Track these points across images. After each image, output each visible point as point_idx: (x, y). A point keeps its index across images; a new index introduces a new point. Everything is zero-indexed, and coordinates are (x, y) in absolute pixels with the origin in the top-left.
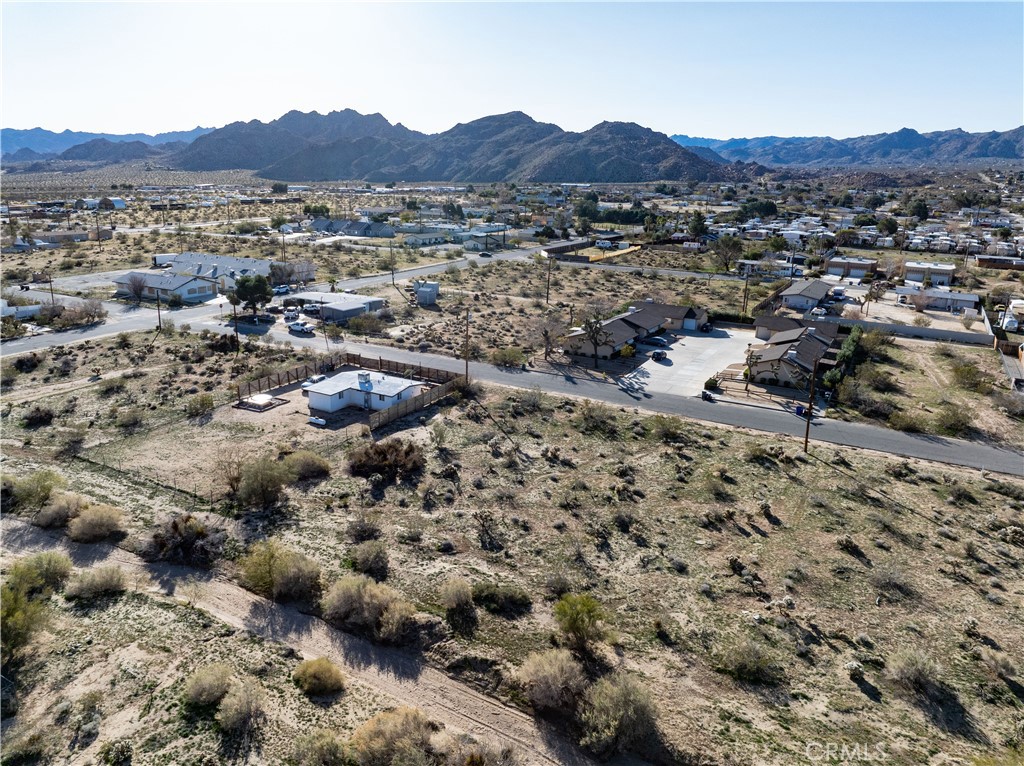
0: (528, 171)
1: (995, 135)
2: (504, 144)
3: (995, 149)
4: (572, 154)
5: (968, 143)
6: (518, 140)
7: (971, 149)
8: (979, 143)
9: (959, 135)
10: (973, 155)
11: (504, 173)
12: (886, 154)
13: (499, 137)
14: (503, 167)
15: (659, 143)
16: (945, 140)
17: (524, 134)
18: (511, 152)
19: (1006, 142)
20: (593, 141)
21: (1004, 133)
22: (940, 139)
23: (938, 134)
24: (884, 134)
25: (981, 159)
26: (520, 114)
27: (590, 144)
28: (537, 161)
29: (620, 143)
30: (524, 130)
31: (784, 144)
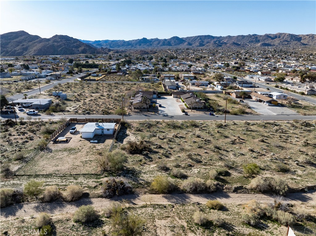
0: (32, 52)
1: (165, 40)
2: (20, 42)
3: (166, 44)
4: (48, 46)
5: (160, 42)
6: (25, 41)
7: (161, 43)
8: (162, 42)
9: (157, 40)
10: (162, 45)
11: (22, 53)
12: (140, 45)
13: (17, 40)
14: (22, 50)
15: (77, 42)
16: (155, 41)
17: (27, 39)
18: (23, 45)
19: (168, 42)
20: (54, 41)
21: (167, 39)
22: (153, 41)
23: (152, 39)
24: (139, 39)
25: (164, 46)
26: (23, 32)
27: (53, 42)
28: (35, 48)
29: (64, 42)
30: (27, 37)
31: (112, 42)
